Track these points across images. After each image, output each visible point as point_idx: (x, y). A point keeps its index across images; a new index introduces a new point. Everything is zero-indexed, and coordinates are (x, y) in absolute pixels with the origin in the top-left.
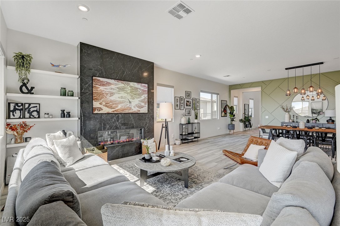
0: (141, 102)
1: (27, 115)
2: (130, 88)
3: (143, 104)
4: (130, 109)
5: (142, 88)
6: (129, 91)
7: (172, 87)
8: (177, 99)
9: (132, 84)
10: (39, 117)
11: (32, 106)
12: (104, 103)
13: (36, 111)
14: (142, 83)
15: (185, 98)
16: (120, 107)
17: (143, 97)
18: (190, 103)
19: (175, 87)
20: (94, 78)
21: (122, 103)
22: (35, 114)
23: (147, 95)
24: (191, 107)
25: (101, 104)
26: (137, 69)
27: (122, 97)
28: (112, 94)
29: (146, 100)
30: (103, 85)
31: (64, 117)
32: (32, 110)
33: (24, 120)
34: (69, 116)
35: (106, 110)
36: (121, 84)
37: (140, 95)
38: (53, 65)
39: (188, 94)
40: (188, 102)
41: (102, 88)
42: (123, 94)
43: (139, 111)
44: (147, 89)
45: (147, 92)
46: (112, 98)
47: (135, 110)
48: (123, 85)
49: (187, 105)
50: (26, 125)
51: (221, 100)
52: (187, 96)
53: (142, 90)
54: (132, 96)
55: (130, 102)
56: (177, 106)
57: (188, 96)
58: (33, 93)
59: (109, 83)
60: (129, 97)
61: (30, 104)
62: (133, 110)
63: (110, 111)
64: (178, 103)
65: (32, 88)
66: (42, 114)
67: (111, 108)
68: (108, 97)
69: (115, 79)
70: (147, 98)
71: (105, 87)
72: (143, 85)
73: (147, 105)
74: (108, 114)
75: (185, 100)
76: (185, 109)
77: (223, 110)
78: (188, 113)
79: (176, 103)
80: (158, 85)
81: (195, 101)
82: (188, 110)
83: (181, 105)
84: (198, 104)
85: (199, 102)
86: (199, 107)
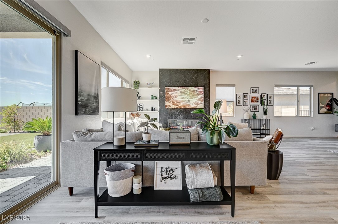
0: (198, 100)
1: (139, 109)
2: (189, 91)
3: (200, 102)
4: (189, 105)
5: (199, 90)
6: (188, 94)
7: (234, 85)
8: (240, 96)
9: (190, 88)
10: (143, 110)
11: (140, 105)
12: (171, 102)
13: (142, 107)
14: (198, 86)
15: (249, 94)
16: (181, 104)
17: (199, 97)
18: (257, 99)
19: (236, 86)
20: (166, 87)
21: (183, 102)
22: (141, 109)
23: (203, 95)
24: (259, 103)
25: (170, 103)
26: (195, 77)
27: (183, 98)
28: (176, 96)
29: (203, 99)
30: (171, 91)
31: (153, 110)
32: (140, 107)
33: (137, 112)
34: (155, 110)
35: (173, 106)
36: (182, 89)
37: (197, 95)
38: (148, 84)
39: (255, 91)
40: (255, 98)
41: (170, 93)
42: (184, 96)
43: (197, 107)
44: (203, 91)
45: (203, 93)
46: (177, 99)
47: (193, 106)
48: (184, 90)
49: (252, 101)
50: (138, 114)
51: (319, 93)
52: (253, 92)
53: (199, 91)
54: (190, 97)
55: (189, 101)
56: (239, 102)
57: (255, 92)
58: (140, 99)
59: (175, 89)
60: (188, 98)
61: (139, 104)
62: (191, 106)
63: (175, 107)
64: (241, 100)
65: (140, 96)
66: (144, 109)
67: (176, 105)
68: (174, 98)
69: (178, 87)
70: (203, 97)
71: (172, 92)
72: (200, 87)
73: (203, 103)
74: (174, 109)
75: (250, 96)
76: (249, 105)
77: (323, 105)
78: (254, 109)
79: (238, 100)
80: (217, 85)
81: (265, 97)
82: (255, 106)
83: (245, 102)
84: (270, 100)
85: (272, 98)
86: (272, 102)
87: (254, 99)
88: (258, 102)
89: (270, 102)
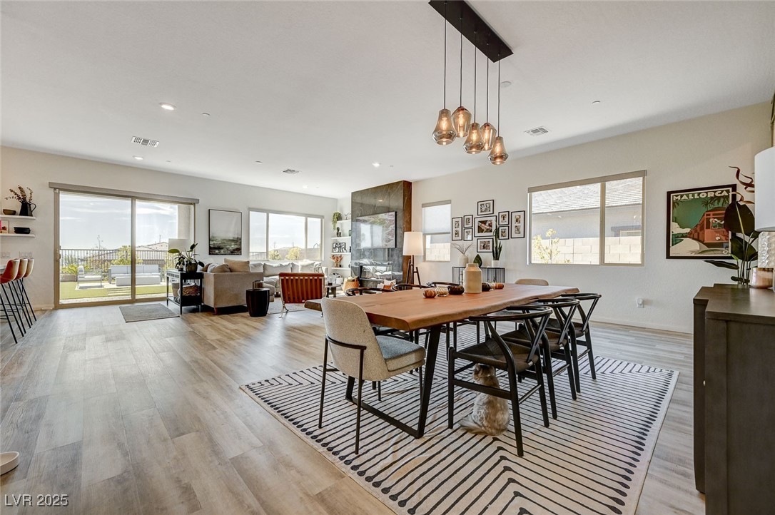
0: (389, 234)
1: (341, 251)
2: (379, 221)
3: (390, 237)
5: (389, 218)
7: (448, 202)
8: (458, 222)
9: (380, 216)
15: (475, 216)
17: (390, 229)
18: (490, 225)
19: (452, 202)
20: (358, 218)
23: (394, 225)
29: (394, 231)
35: (364, 246)
36: (373, 219)
37: (387, 227)
39: (485, 207)
40: (485, 224)
43: (387, 245)
44: (394, 218)
47: (382, 244)
49: (480, 230)
51: (670, 194)
52: (482, 212)
56: (457, 233)
57: (486, 210)
58: (341, 236)
64: (459, 229)
70: (394, 228)
72: (390, 214)
73: (394, 238)
75: (477, 220)
76: (475, 239)
77: (687, 230)
78: (484, 248)
79: (454, 229)
80: (424, 206)
81: (506, 219)
82: (485, 240)
83: (467, 232)
84: (517, 224)
85: (522, 219)
86: (522, 230)
87: (483, 225)
88: (491, 231)
89: (518, 230)
